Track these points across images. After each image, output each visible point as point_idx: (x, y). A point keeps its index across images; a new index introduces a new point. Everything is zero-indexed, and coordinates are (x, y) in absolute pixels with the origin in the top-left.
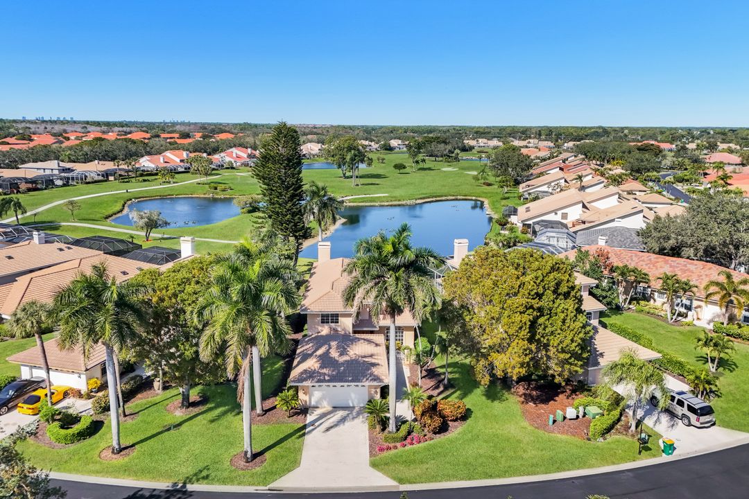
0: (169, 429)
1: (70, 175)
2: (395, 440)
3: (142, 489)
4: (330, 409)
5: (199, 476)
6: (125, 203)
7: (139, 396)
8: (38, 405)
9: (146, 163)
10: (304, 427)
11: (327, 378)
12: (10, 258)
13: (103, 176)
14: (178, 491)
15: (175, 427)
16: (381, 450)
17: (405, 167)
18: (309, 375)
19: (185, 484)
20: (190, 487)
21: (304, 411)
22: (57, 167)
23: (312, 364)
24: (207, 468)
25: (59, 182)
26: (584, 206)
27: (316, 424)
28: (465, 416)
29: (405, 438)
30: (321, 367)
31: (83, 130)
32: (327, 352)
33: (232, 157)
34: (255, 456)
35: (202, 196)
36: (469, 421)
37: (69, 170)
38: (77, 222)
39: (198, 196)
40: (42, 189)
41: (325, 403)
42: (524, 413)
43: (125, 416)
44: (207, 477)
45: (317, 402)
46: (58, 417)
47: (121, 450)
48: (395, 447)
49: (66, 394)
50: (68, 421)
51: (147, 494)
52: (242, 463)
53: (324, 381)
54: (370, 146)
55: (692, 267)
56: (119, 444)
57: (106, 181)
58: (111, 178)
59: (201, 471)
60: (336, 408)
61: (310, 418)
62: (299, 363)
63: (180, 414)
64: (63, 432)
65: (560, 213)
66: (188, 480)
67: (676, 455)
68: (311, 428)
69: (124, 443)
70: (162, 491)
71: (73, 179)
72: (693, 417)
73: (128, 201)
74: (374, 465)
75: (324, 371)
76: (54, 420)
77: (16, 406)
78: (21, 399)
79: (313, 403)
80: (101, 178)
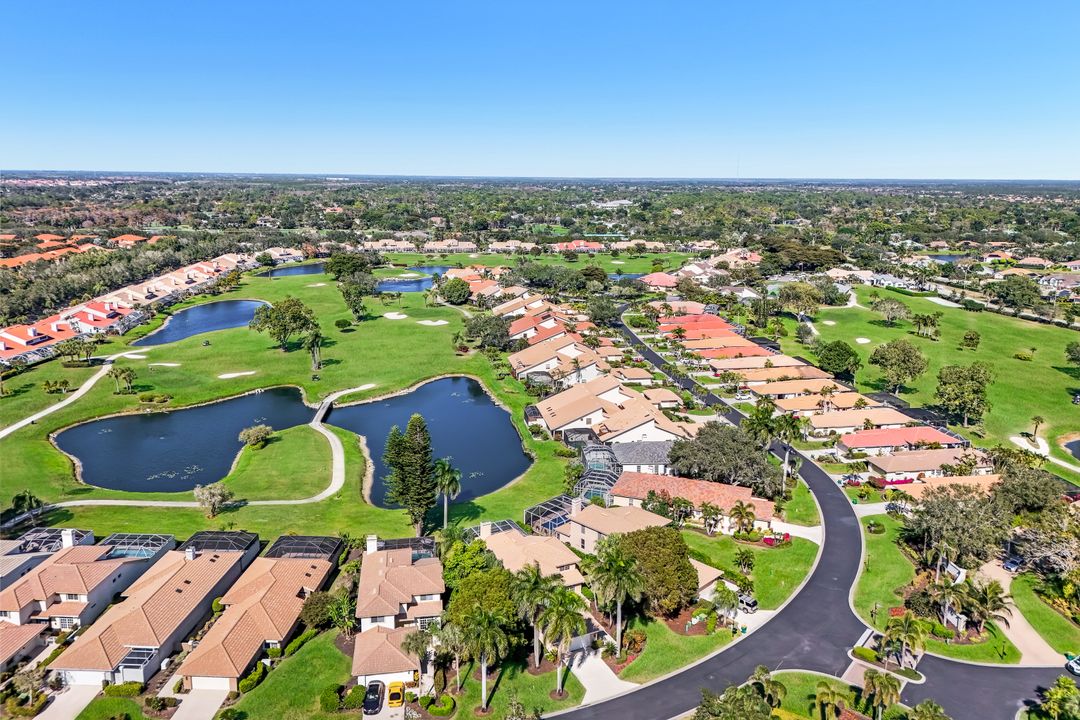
17: (350, 325)
26: (604, 411)
33: (88, 322)
35: (136, 413)
39: (128, 413)
42: (670, 626)
55: (712, 488)
65: (585, 419)
67: (749, 632)
72: (749, 608)
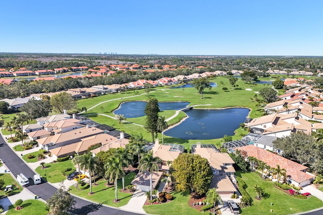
0: (103, 190)
1: (106, 90)
2: (151, 202)
3: (93, 203)
4: (141, 191)
5: (106, 203)
6: (120, 104)
7: (100, 180)
8: (78, 179)
9: (131, 85)
10: (132, 195)
11: (140, 183)
12: (80, 132)
13: (116, 91)
14: (100, 205)
15: (105, 189)
16: (147, 204)
17: (227, 89)
18: (136, 182)
19: (102, 204)
20: (103, 205)
21: (134, 191)
22: (102, 88)
23: (138, 179)
24: (108, 201)
25: (103, 93)
27: (136, 195)
28: (172, 199)
29: (154, 202)
30: (140, 180)
31: (117, 63)
32: (142, 176)
33: (162, 82)
34: (118, 200)
35: (146, 101)
36: (173, 201)
37: (107, 89)
38: (103, 114)
40: (97, 96)
41: (140, 190)
42: (189, 201)
43: (95, 185)
44: (107, 203)
45: (138, 189)
46: (82, 183)
47: (92, 193)
48: (151, 204)
49: (85, 177)
50: (83, 184)
51: (94, 205)
52: (115, 201)
53: (139, 184)
54: (222, 73)
56: (91, 192)
57: (117, 93)
58: (119, 91)
59: (106, 201)
60: (143, 191)
61: (135, 193)
62: (136, 178)
63: (107, 186)
64: (82, 187)
65: (263, 125)
66: (103, 203)
68: (134, 196)
69: (93, 192)
70: (97, 204)
71: (107, 92)
73: (121, 102)
74: (143, 207)
75: (140, 181)
76: (81, 183)
77: (74, 179)
78: (75, 177)
79: (137, 189)
80: (116, 92)
